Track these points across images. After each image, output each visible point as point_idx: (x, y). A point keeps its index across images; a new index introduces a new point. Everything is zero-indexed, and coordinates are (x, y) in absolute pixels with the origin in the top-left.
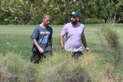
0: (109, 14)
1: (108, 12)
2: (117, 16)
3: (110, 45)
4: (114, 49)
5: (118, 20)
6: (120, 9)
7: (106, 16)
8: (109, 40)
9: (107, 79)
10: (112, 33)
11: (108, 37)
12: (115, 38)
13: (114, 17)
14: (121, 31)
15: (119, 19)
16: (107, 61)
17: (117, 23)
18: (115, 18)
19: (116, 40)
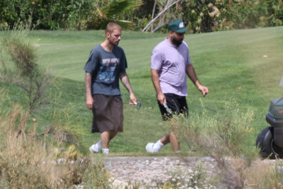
0: (19, 13)
1: (18, 10)
2: (33, 16)
3: (21, 71)
4: (28, 78)
5: (35, 24)
6: (39, 3)
7: (14, 17)
8: (18, 62)
9: (16, 134)
10: (22, 48)
11: (16, 55)
12: (29, 57)
13: (27, 18)
14: (42, 44)
15: (38, 22)
16: (16, 101)
17: (34, 29)
18: (30, 20)
19: (31, 61)
